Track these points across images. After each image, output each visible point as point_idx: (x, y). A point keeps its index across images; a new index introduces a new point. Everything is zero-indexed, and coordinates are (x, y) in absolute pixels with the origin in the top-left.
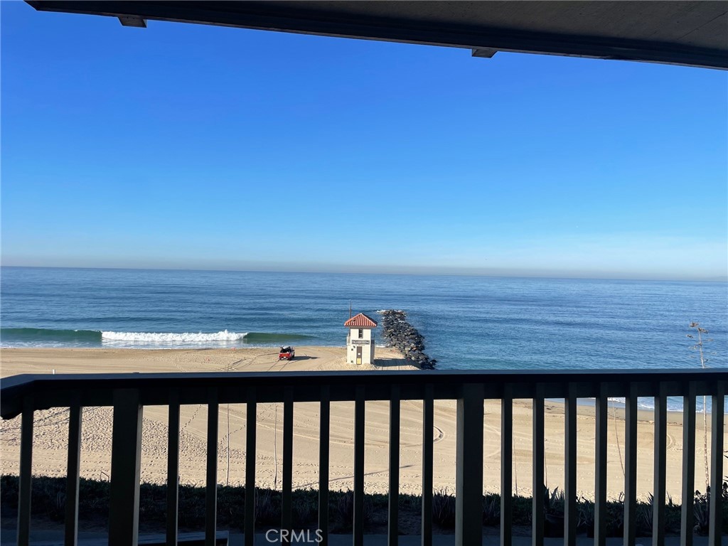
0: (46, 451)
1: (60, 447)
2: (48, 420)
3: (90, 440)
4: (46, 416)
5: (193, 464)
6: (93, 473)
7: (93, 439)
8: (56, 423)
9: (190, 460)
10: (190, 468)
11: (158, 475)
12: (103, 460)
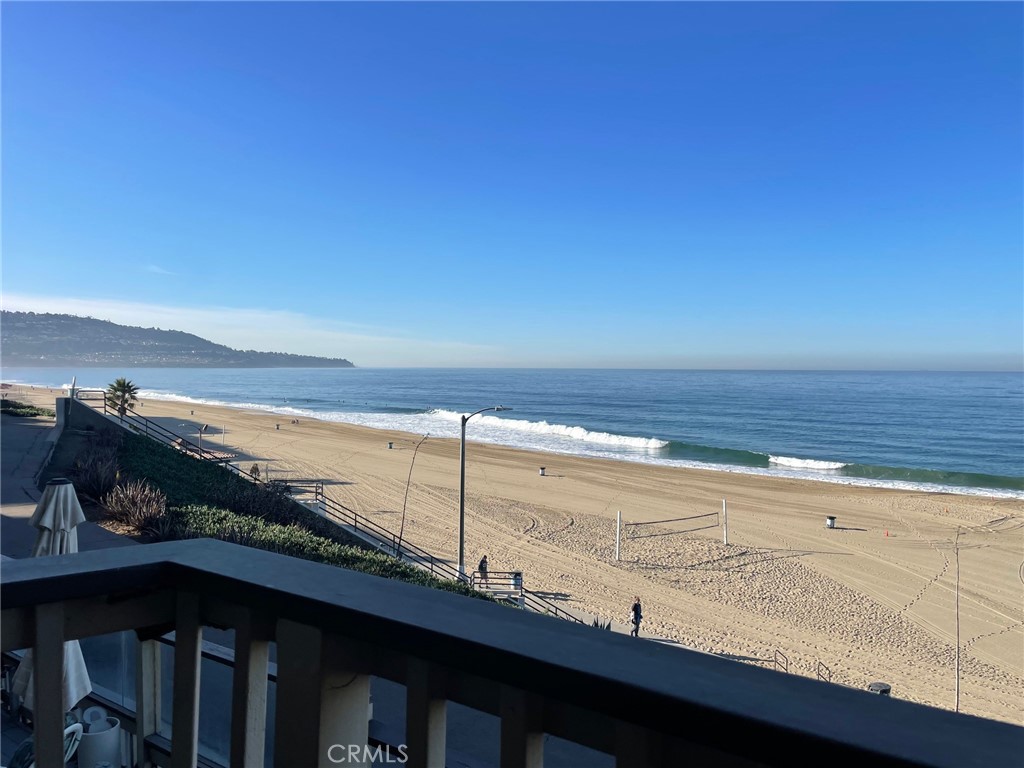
0: (712, 605)
1: (729, 603)
2: (716, 564)
3: (767, 600)
4: (715, 558)
5: (915, 671)
6: (767, 647)
7: (771, 600)
8: (727, 569)
9: (911, 665)
10: (910, 677)
11: (859, 674)
12: (782, 633)
